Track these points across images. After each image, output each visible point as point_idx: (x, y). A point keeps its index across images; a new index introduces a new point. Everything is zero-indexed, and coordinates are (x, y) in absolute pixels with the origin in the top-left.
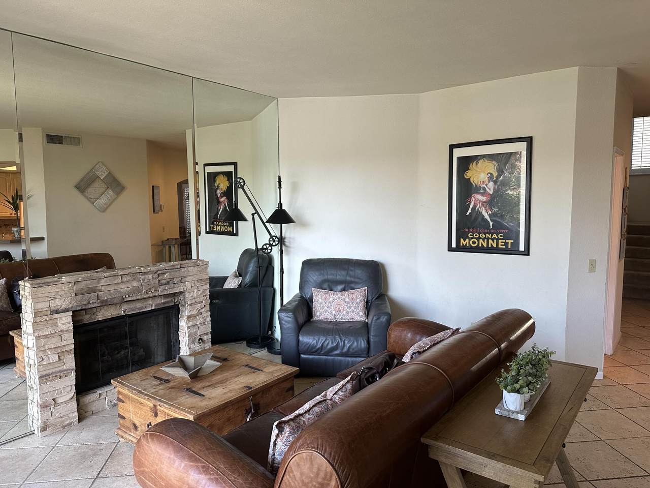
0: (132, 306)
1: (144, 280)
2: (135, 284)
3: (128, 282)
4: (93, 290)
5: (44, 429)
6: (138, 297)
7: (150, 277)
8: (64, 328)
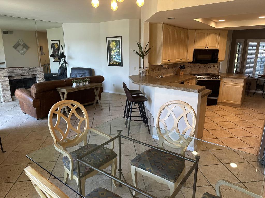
0: (23, 77)
1: (25, 71)
2: (23, 71)
3: (21, 71)
4: (12, 72)
5: (4, 101)
6: (24, 75)
7: (27, 70)
8: (7, 80)
